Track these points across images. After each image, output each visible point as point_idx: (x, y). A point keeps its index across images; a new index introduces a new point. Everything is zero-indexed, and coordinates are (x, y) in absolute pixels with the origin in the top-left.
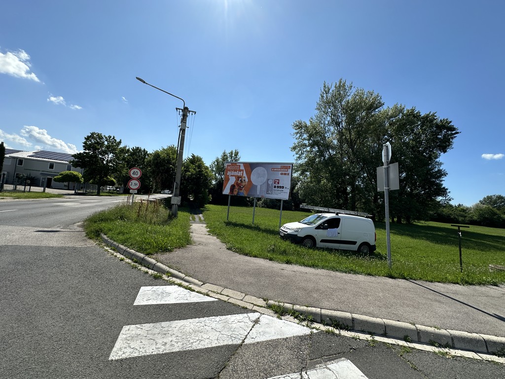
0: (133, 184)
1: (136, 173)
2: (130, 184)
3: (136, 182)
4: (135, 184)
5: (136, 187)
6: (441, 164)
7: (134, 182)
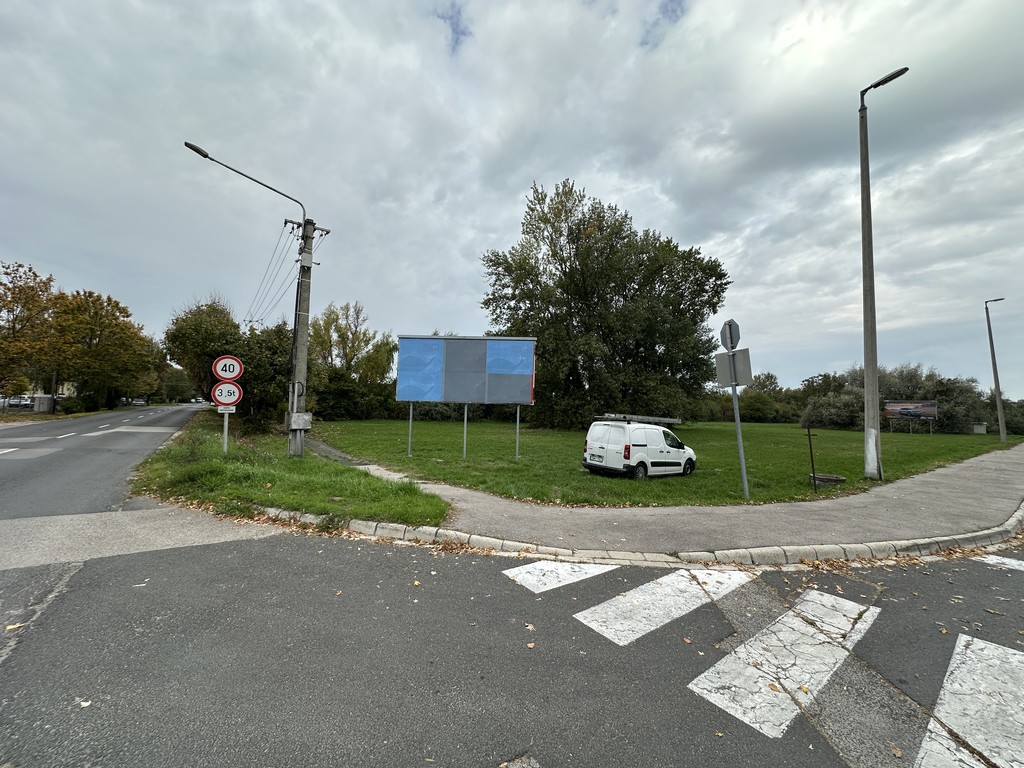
0: (225, 393)
1: (228, 368)
2: (217, 393)
3: (232, 388)
4: (230, 393)
5: (233, 399)
6: (710, 330)
7: (225, 388)
